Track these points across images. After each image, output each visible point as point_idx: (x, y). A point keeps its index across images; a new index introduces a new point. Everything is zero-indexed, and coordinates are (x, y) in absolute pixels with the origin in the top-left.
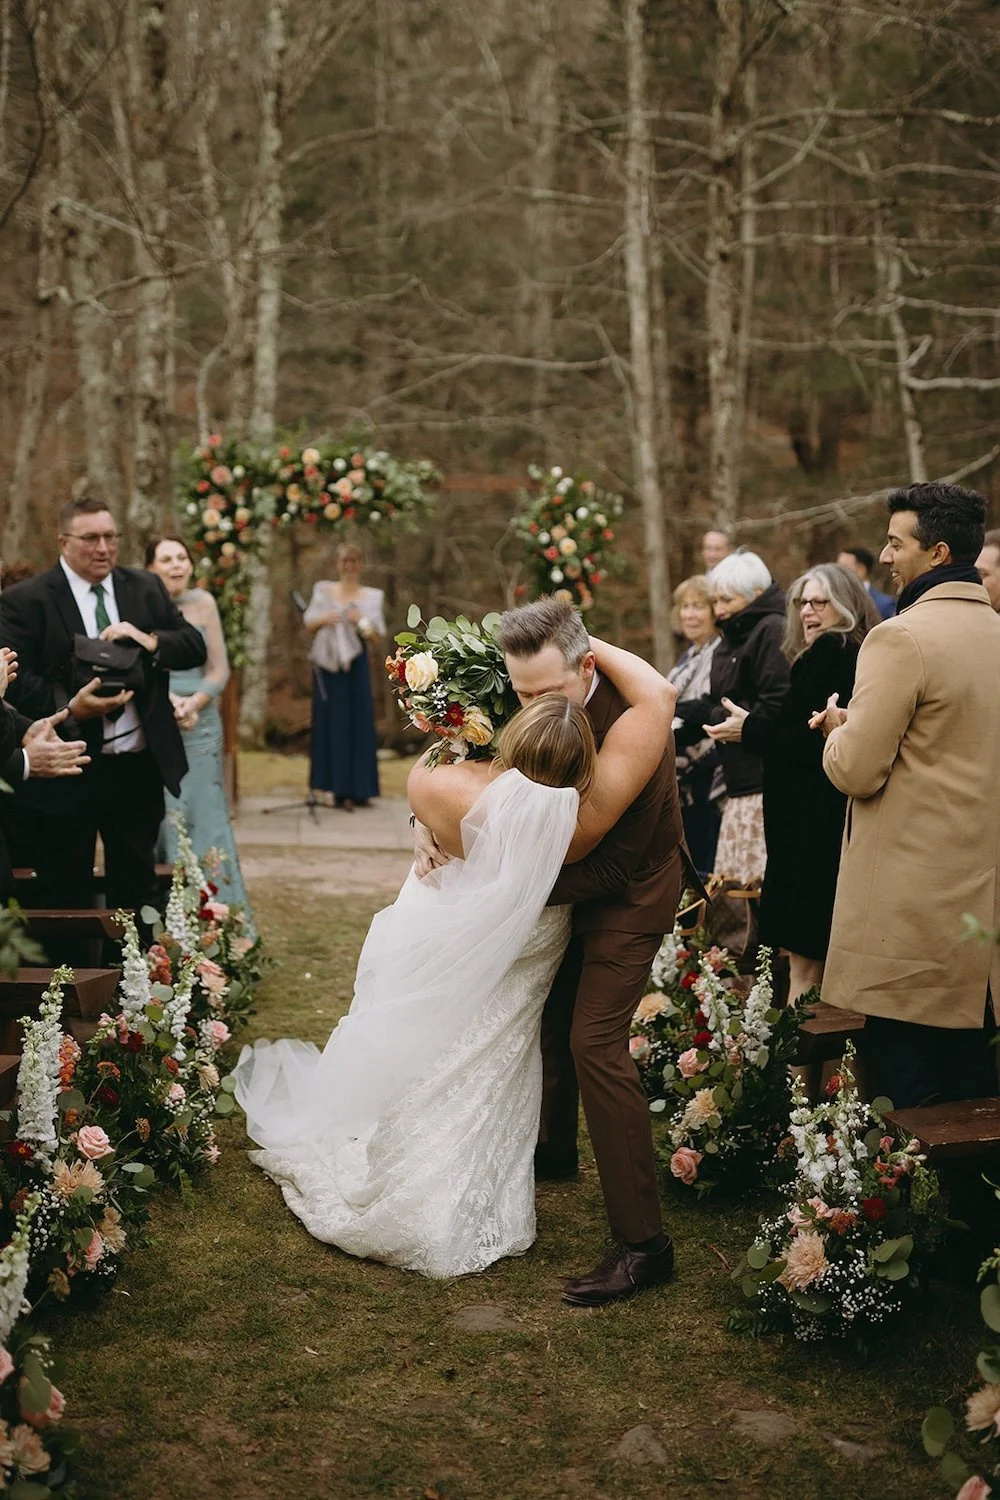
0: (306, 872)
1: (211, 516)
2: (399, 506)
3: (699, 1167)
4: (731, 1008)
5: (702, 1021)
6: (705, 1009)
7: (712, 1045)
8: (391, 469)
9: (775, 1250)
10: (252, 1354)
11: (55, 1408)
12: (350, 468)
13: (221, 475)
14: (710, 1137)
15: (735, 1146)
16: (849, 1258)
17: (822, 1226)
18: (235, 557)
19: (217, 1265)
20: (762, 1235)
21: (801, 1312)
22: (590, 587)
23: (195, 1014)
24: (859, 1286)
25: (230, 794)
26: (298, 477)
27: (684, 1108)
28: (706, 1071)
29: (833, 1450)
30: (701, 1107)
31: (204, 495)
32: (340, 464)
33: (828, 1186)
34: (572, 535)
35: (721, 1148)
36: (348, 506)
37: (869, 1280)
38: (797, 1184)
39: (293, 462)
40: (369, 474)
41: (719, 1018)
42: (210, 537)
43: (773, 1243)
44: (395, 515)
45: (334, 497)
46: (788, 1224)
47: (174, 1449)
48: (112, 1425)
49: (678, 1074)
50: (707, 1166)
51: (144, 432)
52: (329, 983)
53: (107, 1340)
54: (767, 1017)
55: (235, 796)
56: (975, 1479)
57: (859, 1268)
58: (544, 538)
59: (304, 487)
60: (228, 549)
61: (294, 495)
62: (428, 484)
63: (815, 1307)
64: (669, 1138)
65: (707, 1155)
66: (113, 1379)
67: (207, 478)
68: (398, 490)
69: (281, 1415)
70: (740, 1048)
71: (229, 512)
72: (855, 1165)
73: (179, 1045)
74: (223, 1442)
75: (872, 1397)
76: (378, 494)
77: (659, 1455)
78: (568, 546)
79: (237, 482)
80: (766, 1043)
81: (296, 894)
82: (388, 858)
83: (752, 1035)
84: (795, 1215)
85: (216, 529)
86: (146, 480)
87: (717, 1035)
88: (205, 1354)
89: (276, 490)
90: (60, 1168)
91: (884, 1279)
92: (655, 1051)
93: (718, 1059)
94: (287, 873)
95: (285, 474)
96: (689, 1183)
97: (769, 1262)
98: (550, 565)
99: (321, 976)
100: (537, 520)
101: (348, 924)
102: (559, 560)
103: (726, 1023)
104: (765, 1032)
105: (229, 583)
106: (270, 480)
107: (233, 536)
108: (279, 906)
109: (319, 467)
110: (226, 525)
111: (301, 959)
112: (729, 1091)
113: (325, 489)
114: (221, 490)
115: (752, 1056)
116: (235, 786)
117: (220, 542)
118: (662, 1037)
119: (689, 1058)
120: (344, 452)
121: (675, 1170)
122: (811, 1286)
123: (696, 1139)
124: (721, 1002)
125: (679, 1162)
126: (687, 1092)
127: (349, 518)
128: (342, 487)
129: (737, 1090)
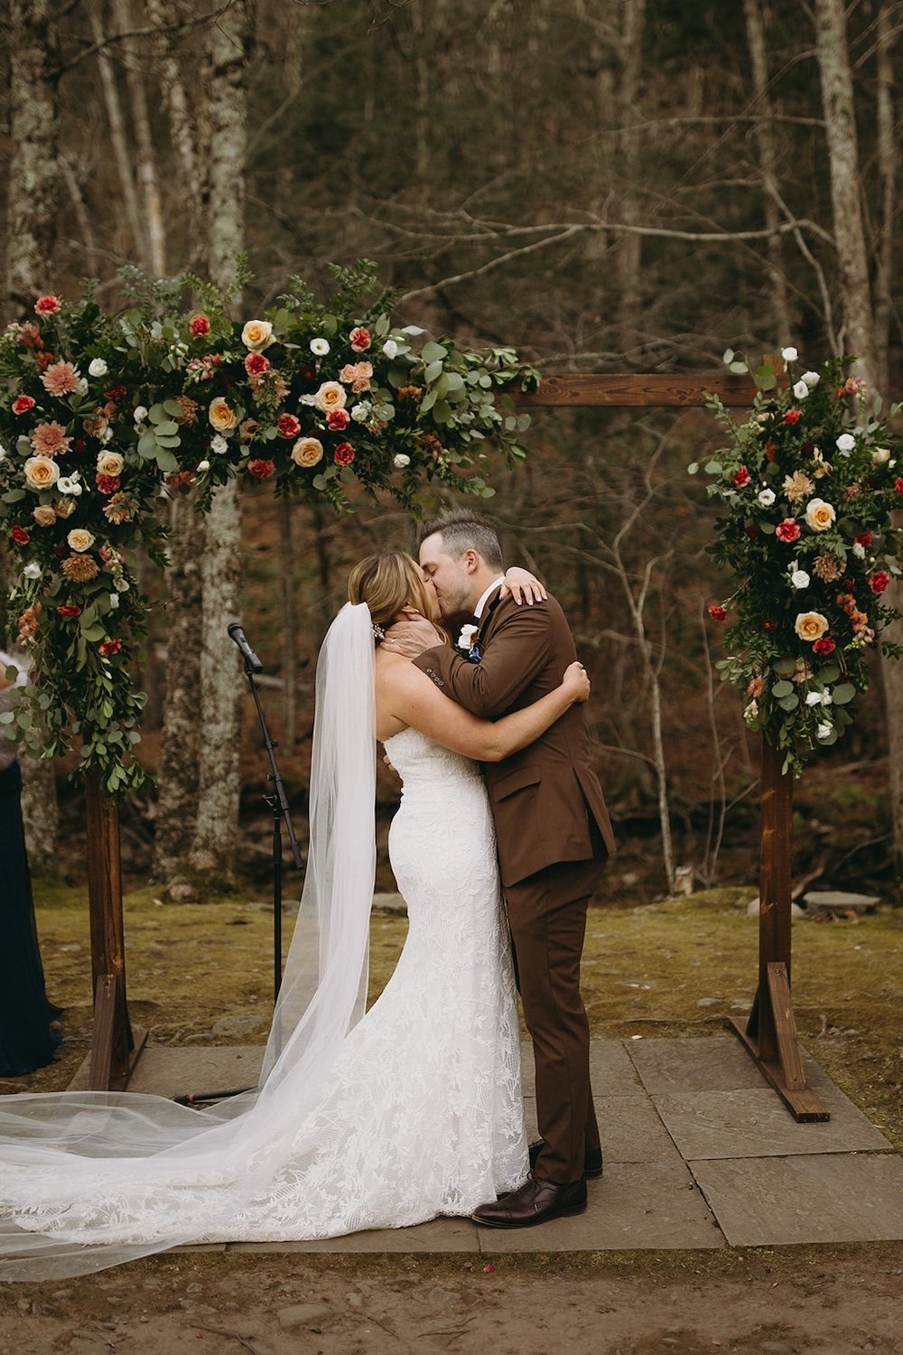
1: (41, 469)
2: (452, 439)
8: (433, 359)
12: (342, 356)
13: (60, 376)
18: (93, 552)
22: (867, 604)
26: (229, 380)
31: (25, 424)
32: (320, 347)
34: (823, 489)
36: (338, 435)
39: (220, 347)
40: (384, 369)
42: (43, 513)
44: (446, 458)
45: (310, 417)
58: (767, 498)
59: (243, 399)
60: (80, 539)
61: (221, 418)
62: (512, 391)
67: (35, 387)
68: (450, 402)
71: (78, 458)
76: (406, 411)
78: (819, 513)
79: (98, 390)
85: (52, 493)
89: (183, 407)
95: (199, 370)
98: (784, 554)
100: (747, 460)
102: (804, 546)
105: (89, 614)
106: (172, 384)
107: (89, 510)
109: (274, 354)
110: (71, 486)
113: (291, 404)
114: (60, 410)
117: (63, 526)
120: (330, 322)
127: (344, 465)
128: (328, 398)
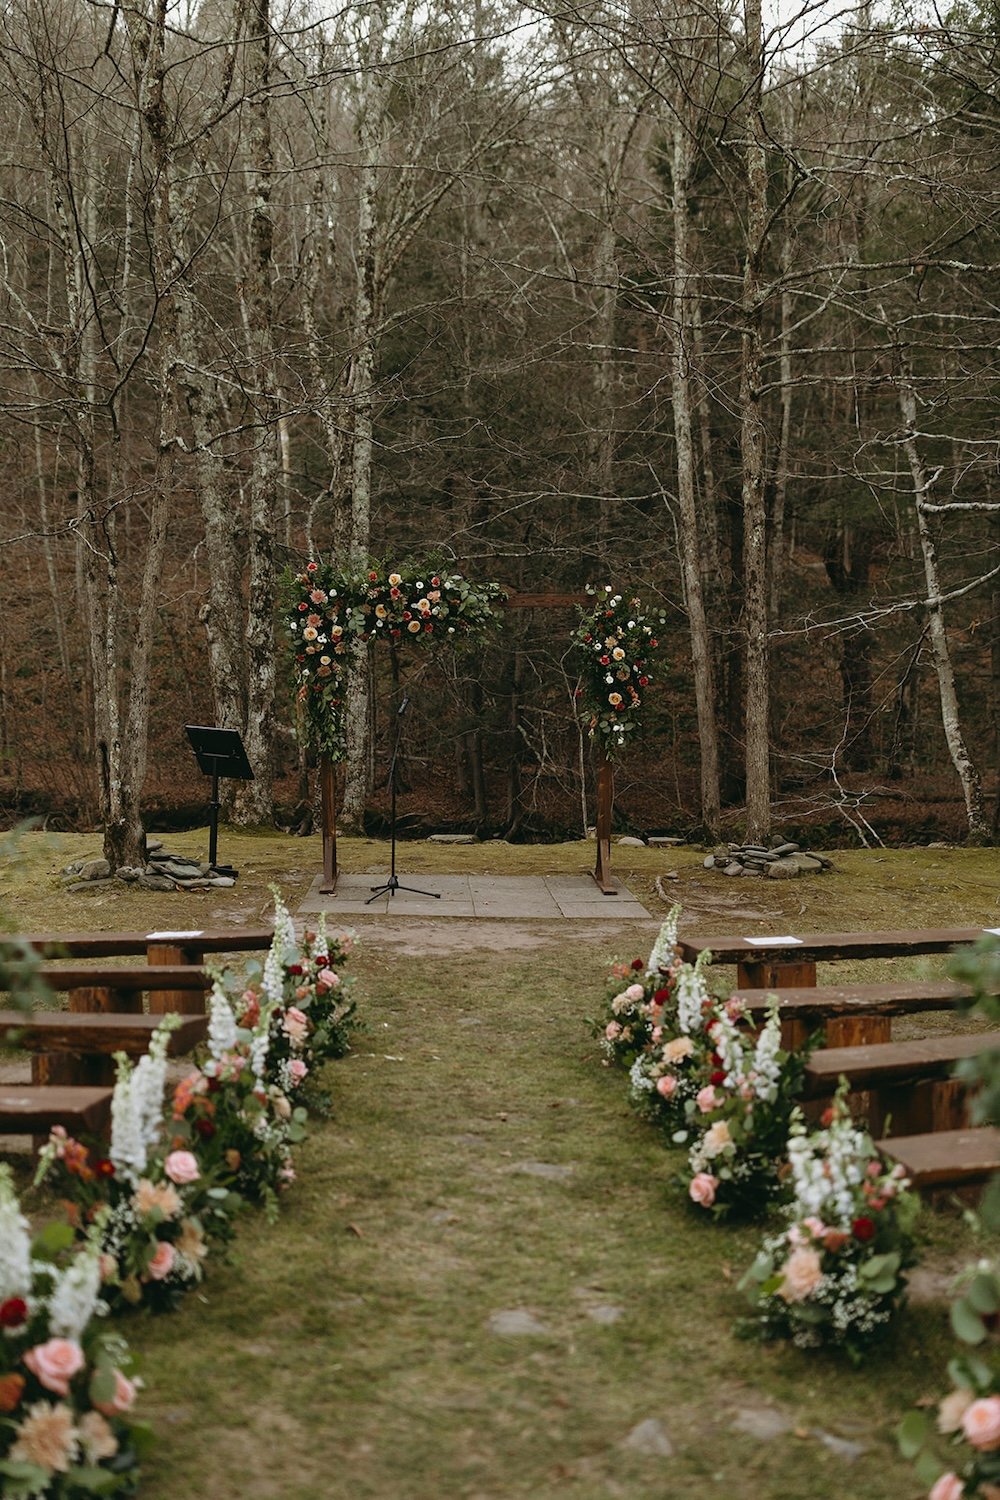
0: (390, 936)
1: (310, 632)
2: (472, 622)
3: (717, 1191)
4: (745, 1050)
5: (718, 1061)
6: (721, 1052)
7: (727, 1082)
8: (465, 589)
9: (777, 1265)
10: (308, 1353)
11: (124, 1399)
12: (428, 588)
13: (318, 596)
14: (725, 1164)
15: (748, 1173)
16: (842, 1272)
17: (817, 1243)
18: (330, 665)
19: (286, 1274)
20: (766, 1251)
21: (799, 1322)
22: (638, 690)
23: (276, 1054)
24: (850, 1298)
25: (330, 873)
26: (384, 598)
27: (702, 1139)
28: (722, 1107)
29: (824, 1447)
30: (717, 1139)
31: (305, 614)
32: (420, 585)
33: (824, 1208)
34: (621, 644)
35: (735, 1175)
36: (427, 620)
37: (859, 1293)
38: (797, 1206)
39: (380, 584)
40: (444, 592)
41: (733, 1059)
42: (310, 649)
43: (776, 1259)
44: (468, 629)
45: (416, 613)
46: (788, 1243)
47: (233, 1434)
48: (181, 1413)
49: (698, 1108)
50: (723, 1191)
51: (257, 563)
52: (403, 1031)
53: (184, 1336)
54: (776, 1058)
55: (335, 874)
56: (948, 1477)
57: (851, 1282)
58: (598, 647)
59: (389, 606)
60: (325, 660)
61: (381, 613)
62: (497, 602)
63: (811, 1316)
64: (690, 1167)
65: (722, 1180)
66: (184, 1372)
67: (307, 599)
68: (471, 607)
69: (329, 1406)
70: (751, 1086)
71: (325, 628)
72: (849, 1188)
73: (259, 1082)
74: (276, 1429)
75: (863, 1399)
76: (453, 610)
77: (664, 1446)
78: (618, 653)
79: (332, 602)
80: (775, 1081)
81: (380, 955)
82: (463, 925)
83: (762, 1074)
84: (794, 1233)
85: (314, 642)
86: (260, 605)
87: (732, 1074)
88: (268, 1351)
89: (365, 608)
90: (144, 1187)
91: (872, 1292)
92: (681, 1088)
93: (733, 1095)
94: (376, 937)
95: (373, 594)
96: (708, 1205)
97: (772, 1276)
98: (603, 671)
99: (397, 1024)
100: (591, 631)
101: (424, 980)
102: (612, 667)
103: (739, 1063)
104: (774, 1071)
105: (327, 690)
106: (360, 600)
107: (329, 649)
108: (364, 966)
109: (401, 587)
110: (323, 639)
111: (381, 1010)
112: (741, 1123)
113: (408, 607)
114: (318, 610)
115: (763, 1093)
116: (335, 864)
117: (319, 654)
118: (687, 1076)
119: (707, 1095)
120: (424, 575)
121: (696, 1196)
122: (807, 1298)
123: (714, 1166)
124: (736, 1045)
125: (698, 1187)
126: (706, 1124)
127: (428, 632)
128: (422, 605)
129: (749, 1124)
